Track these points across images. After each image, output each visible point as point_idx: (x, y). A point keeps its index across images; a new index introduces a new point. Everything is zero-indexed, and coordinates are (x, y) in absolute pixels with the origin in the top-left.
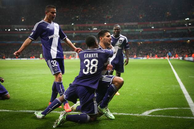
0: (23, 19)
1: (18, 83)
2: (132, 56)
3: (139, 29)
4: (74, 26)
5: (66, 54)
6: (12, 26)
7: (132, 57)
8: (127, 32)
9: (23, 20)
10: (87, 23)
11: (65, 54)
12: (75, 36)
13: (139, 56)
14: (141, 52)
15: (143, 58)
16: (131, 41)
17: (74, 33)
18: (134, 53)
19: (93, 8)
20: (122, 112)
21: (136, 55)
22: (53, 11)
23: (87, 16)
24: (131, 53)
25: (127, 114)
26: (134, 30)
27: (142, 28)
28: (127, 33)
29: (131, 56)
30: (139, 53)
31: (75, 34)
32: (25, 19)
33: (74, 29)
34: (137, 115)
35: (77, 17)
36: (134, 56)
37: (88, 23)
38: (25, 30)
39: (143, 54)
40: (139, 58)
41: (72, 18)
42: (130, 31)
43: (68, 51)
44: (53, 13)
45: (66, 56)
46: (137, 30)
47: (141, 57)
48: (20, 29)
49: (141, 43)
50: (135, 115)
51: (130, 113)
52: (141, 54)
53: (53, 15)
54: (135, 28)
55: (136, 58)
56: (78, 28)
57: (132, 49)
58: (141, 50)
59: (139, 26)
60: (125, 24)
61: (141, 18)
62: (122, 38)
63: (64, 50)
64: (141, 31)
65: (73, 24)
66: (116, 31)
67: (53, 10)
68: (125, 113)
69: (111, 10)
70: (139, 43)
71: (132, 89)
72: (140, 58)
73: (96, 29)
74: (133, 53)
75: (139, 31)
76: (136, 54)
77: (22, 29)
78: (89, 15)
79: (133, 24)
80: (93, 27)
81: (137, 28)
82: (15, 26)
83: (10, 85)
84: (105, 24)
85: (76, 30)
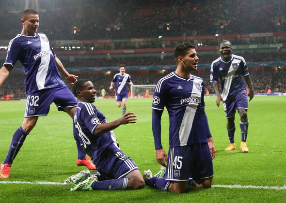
0: (75, 29)
1: (68, 138)
2: (263, 90)
3: (275, 44)
4: (164, 41)
5: (150, 89)
6: (57, 41)
7: (263, 92)
8: (255, 49)
9: (75, 32)
10: (185, 34)
11: (148, 89)
12: (166, 58)
13: (276, 92)
14: (280, 84)
15: (282, 95)
16: (262, 65)
17: (163, 52)
18: (267, 86)
19: (195, 8)
20: (249, 184)
21: (271, 90)
22: (33, 19)
23: (185, 22)
24: (263, 85)
25: (259, 187)
26: (267, 46)
27: (280, 42)
28: (254, 52)
29: (261, 91)
30: (276, 86)
31: (165, 54)
32: (79, 30)
33: (163, 46)
34: (276, 188)
35: (168, 24)
36: (268, 90)
37: (187, 35)
38: (79, 48)
39: (283, 86)
40: (275, 93)
41: (160, 27)
42: (259, 47)
43: (153, 84)
44: (33, 21)
45: (149, 91)
46: (271, 46)
47: (279, 91)
48: (70, 48)
49: (280, 67)
50: (272, 188)
51: (264, 186)
52: (279, 87)
53: (33, 25)
54: (269, 43)
55: (272, 94)
56: (169, 43)
57: (264, 79)
58: (280, 79)
59: (275, 38)
60: (251, 35)
61: (279, 24)
62: (236, 60)
63: (146, 82)
64: (279, 48)
65: (160, 37)
66: (225, 49)
67: (34, 17)
68: (255, 185)
69: (225, 11)
70: (276, 68)
71: (266, 146)
72: (278, 95)
73: (201, 44)
74: (265, 85)
75: (275, 47)
76: (270, 87)
77: (74, 47)
78: (188, 21)
79: (264, 35)
80: (195, 41)
81: (273, 43)
82: (63, 42)
83: (54, 142)
84: (217, 35)
85: (167, 46)
